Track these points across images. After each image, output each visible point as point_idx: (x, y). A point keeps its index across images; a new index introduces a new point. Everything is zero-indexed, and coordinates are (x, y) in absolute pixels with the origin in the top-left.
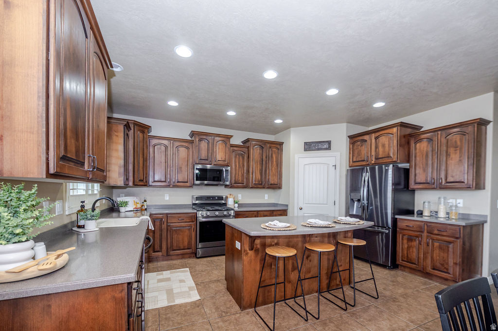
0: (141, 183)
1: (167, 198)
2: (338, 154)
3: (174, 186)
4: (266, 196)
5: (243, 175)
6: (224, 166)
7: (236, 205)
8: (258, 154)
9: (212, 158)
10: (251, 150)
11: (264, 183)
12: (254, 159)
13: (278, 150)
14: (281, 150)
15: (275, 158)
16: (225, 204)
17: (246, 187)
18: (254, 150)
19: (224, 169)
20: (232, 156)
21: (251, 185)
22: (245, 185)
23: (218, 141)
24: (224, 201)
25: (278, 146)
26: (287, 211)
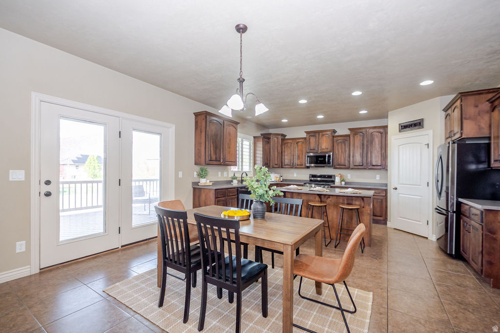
0: (276, 166)
1: (295, 175)
2: (431, 132)
3: (296, 168)
4: (378, 177)
5: (345, 159)
6: (327, 152)
7: (343, 183)
8: (358, 140)
9: (318, 148)
10: (352, 138)
11: (365, 164)
12: (354, 145)
13: (381, 133)
14: (386, 133)
15: (377, 141)
16: (333, 182)
17: (348, 168)
18: (354, 137)
19: (327, 155)
20: (335, 144)
21: (351, 166)
22: (347, 166)
23: (323, 135)
24: (332, 179)
25: (382, 130)
26: (386, 191)
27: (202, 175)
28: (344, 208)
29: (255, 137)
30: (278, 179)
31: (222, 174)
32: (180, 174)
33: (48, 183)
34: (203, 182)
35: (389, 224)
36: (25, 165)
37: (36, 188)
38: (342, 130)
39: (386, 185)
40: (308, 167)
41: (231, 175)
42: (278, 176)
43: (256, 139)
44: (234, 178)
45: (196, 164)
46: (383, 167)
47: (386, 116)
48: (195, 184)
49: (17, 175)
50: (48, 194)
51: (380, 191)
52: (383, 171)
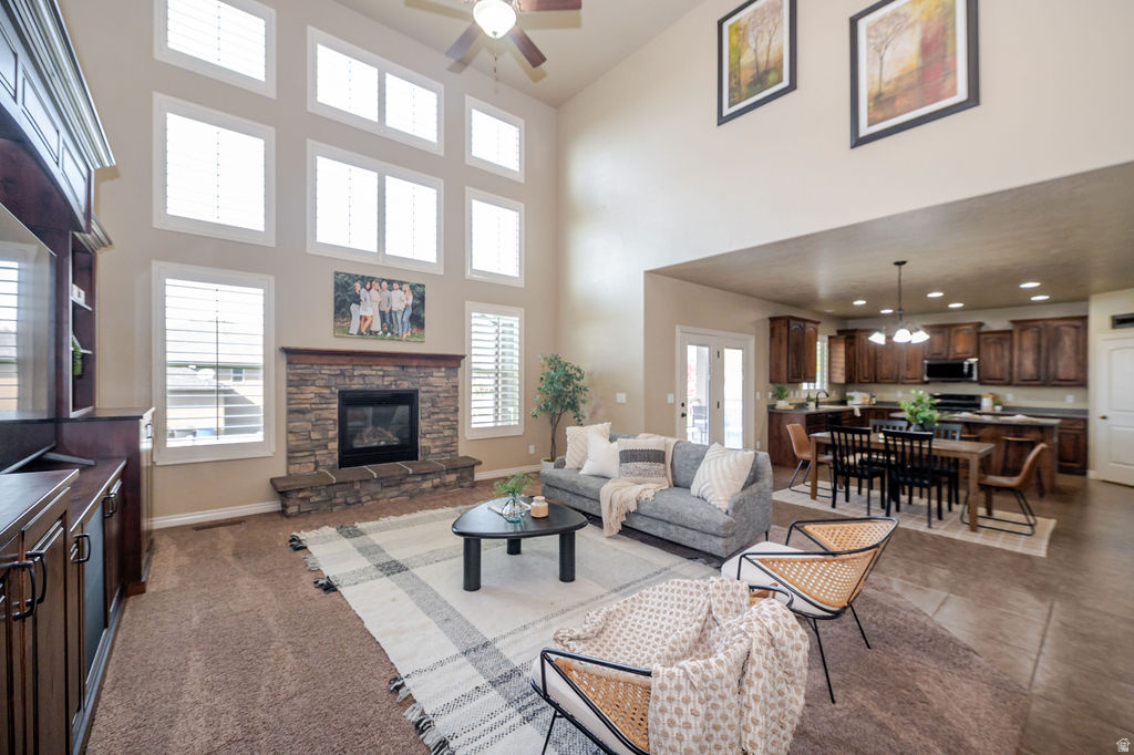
0: (866, 381)
1: (899, 395)
3: (903, 383)
4: (1070, 399)
5: (1002, 370)
6: (965, 359)
7: (998, 408)
8: (1028, 340)
9: (948, 351)
10: (1016, 336)
11: (1043, 378)
12: (1020, 348)
13: (1076, 327)
14: (1086, 328)
15: (1067, 342)
16: (978, 406)
17: (1010, 384)
18: (1020, 335)
19: (966, 363)
20: (982, 346)
21: (1016, 381)
22: (1007, 380)
23: (957, 332)
24: (977, 402)
25: (1077, 323)
26: (1085, 421)
27: (779, 395)
28: (1009, 441)
29: (830, 337)
30: (867, 401)
31: (794, 394)
32: (758, 397)
33: (682, 405)
34: (782, 404)
35: (1092, 474)
37: (679, 410)
38: (996, 323)
39: (1086, 412)
40: (927, 383)
41: (805, 396)
42: (866, 395)
43: (832, 340)
44: (809, 399)
45: (771, 382)
46: (1080, 382)
47: (1085, 299)
48: (772, 407)
49: (670, 398)
50: (683, 415)
51: (1073, 422)
52: (1080, 391)
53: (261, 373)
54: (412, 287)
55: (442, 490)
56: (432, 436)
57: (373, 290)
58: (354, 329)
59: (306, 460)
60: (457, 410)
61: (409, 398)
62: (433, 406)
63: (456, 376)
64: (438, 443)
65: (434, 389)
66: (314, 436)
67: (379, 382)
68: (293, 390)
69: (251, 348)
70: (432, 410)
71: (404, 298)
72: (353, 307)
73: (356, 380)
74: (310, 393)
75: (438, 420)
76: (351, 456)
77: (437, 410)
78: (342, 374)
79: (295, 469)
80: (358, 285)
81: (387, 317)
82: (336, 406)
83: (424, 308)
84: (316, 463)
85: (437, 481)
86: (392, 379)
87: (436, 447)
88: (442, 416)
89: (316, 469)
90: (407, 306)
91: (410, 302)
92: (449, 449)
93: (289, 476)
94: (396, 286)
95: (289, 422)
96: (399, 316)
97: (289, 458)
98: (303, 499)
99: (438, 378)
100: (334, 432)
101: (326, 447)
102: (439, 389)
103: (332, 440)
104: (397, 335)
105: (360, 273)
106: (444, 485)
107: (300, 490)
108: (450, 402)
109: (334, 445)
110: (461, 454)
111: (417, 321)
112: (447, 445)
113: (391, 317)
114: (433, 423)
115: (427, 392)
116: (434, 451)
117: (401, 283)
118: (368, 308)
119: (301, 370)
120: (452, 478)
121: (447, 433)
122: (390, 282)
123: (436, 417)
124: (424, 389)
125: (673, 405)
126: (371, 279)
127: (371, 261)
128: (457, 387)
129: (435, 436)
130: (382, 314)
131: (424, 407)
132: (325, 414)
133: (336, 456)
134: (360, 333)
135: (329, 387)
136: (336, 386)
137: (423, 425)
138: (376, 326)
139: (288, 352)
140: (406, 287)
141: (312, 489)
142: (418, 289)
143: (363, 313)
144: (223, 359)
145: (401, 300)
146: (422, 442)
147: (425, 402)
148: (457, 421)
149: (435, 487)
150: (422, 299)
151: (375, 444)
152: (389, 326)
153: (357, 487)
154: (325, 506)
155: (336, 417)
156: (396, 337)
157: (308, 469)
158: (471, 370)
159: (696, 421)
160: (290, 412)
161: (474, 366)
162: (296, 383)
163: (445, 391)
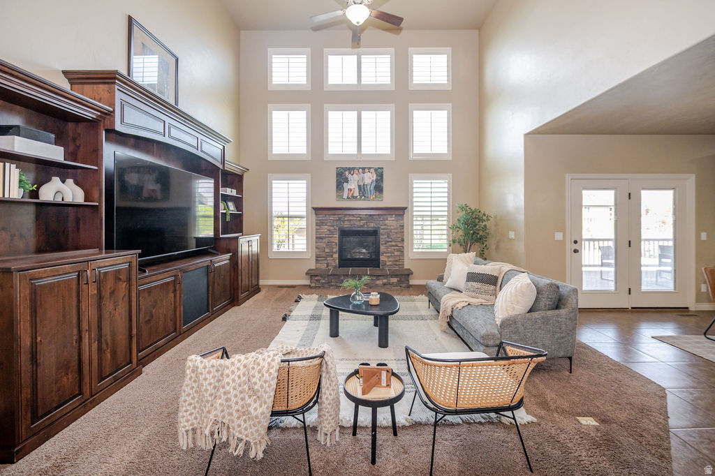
33: (576, 242)
36: (562, 229)
37: (570, 247)
49: (559, 236)
50: (576, 251)
53: (305, 219)
54: (376, 170)
55: (388, 286)
56: (387, 255)
57: (355, 174)
58: (345, 197)
59: (323, 262)
60: (403, 240)
61: (375, 233)
62: (388, 237)
63: (403, 220)
64: (391, 259)
65: (389, 227)
66: (327, 250)
67: (358, 223)
68: (318, 227)
69: (300, 208)
70: (387, 239)
71: (371, 177)
72: (345, 184)
73: (346, 223)
74: (325, 229)
75: (391, 246)
76: (345, 262)
77: (390, 240)
78: (340, 219)
79: (319, 265)
80: (347, 173)
81: (362, 189)
82: (337, 236)
83: (382, 181)
84: (328, 264)
85: (385, 281)
86: (365, 222)
87: (390, 261)
88: (394, 243)
89: (327, 267)
90: (373, 180)
91: (374, 178)
92: (397, 263)
93: (317, 269)
94: (366, 170)
95: (316, 243)
96: (368, 187)
97: (316, 260)
98: (317, 280)
99: (391, 221)
100: (336, 249)
101: (332, 256)
102: (392, 227)
103: (335, 253)
104: (368, 197)
105: (348, 166)
106: (389, 284)
107: (317, 276)
108: (399, 235)
109: (336, 256)
110: (405, 267)
111: (379, 188)
112: (396, 261)
113: (364, 188)
114: (387, 248)
115: (384, 229)
116: (388, 263)
117: (370, 168)
118: (352, 185)
119: (321, 217)
120: (394, 280)
121: (396, 253)
122: (363, 169)
123: (390, 243)
124: (383, 227)
125: (563, 242)
126: (353, 169)
127: (354, 159)
128: (403, 226)
129: (390, 255)
130: (359, 186)
131: (383, 238)
132: (332, 240)
133: (337, 261)
134: (348, 198)
135: (333, 226)
136: (337, 226)
137: (382, 248)
138: (356, 194)
139: (315, 209)
140: (372, 170)
141: (321, 276)
142: (379, 170)
143: (350, 187)
144: (291, 213)
145: (369, 178)
146: (382, 258)
147: (383, 235)
148: (403, 247)
149: (384, 284)
150: (381, 176)
151: (358, 257)
152: (363, 193)
153: (342, 278)
154: (326, 285)
155: (337, 241)
156: (367, 199)
157: (324, 266)
158: (413, 216)
159: (663, 260)
160: (317, 238)
161: (415, 213)
162: (320, 224)
163: (396, 229)
